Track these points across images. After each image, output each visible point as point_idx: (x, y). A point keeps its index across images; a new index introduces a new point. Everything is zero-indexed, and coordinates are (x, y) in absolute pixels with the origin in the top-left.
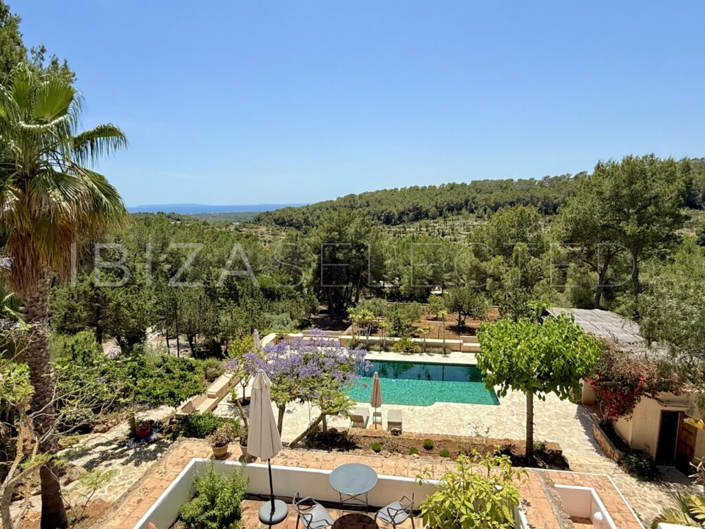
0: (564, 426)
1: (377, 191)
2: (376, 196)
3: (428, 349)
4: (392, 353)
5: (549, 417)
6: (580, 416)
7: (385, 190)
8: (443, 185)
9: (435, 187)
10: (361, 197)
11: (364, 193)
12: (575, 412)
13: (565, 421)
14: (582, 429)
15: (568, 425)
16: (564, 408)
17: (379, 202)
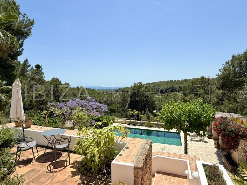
0: (209, 156)
1: (158, 82)
2: (158, 83)
3: (158, 126)
4: (144, 127)
5: (203, 152)
6: (217, 153)
7: (161, 82)
8: (183, 80)
9: (179, 80)
10: (152, 84)
11: (153, 82)
12: (216, 151)
13: (210, 154)
14: (217, 158)
15: (211, 155)
16: (211, 149)
17: (158, 85)
